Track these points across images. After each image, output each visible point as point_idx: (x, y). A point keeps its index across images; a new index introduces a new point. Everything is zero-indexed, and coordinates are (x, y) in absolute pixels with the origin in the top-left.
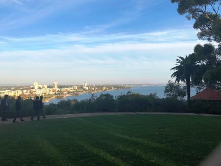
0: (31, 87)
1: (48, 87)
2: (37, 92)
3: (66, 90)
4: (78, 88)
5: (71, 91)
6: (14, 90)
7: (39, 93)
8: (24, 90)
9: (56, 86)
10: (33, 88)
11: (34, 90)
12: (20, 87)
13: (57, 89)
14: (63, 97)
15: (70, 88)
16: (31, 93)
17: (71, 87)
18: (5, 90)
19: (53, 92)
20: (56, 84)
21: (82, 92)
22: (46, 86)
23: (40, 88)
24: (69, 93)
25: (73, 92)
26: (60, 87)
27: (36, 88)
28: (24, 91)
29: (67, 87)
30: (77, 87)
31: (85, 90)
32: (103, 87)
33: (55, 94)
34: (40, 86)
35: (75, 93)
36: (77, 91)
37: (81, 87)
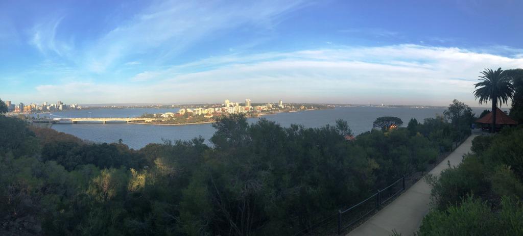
0: (223, 105)
1: (240, 105)
2: (229, 109)
3: (260, 108)
4: (273, 106)
5: (265, 109)
6: (207, 108)
7: (232, 111)
8: (216, 107)
9: (249, 104)
10: (224, 106)
11: (226, 108)
12: (212, 105)
13: (250, 107)
14: (257, 115)
15: (264, 107)
16: (223, 110)
17: (264, 104)
18: (198, 108)
19: (246, 110)
20: (248, 101)
21: (277, 110)
22: (237, 104)
23: (231, 106)
24: (262, 111)
25: (268, 111)
26: (252, 105)
27: (228, 105)
28: (217, 109)
29: (261, 105)
30: (271, 105)
31: (281, 108)
32: (300, 105)
33: (248, 112)
34: (232, 104)
35: (270, 112)
36: (272, 110)
37: (276, 105)
